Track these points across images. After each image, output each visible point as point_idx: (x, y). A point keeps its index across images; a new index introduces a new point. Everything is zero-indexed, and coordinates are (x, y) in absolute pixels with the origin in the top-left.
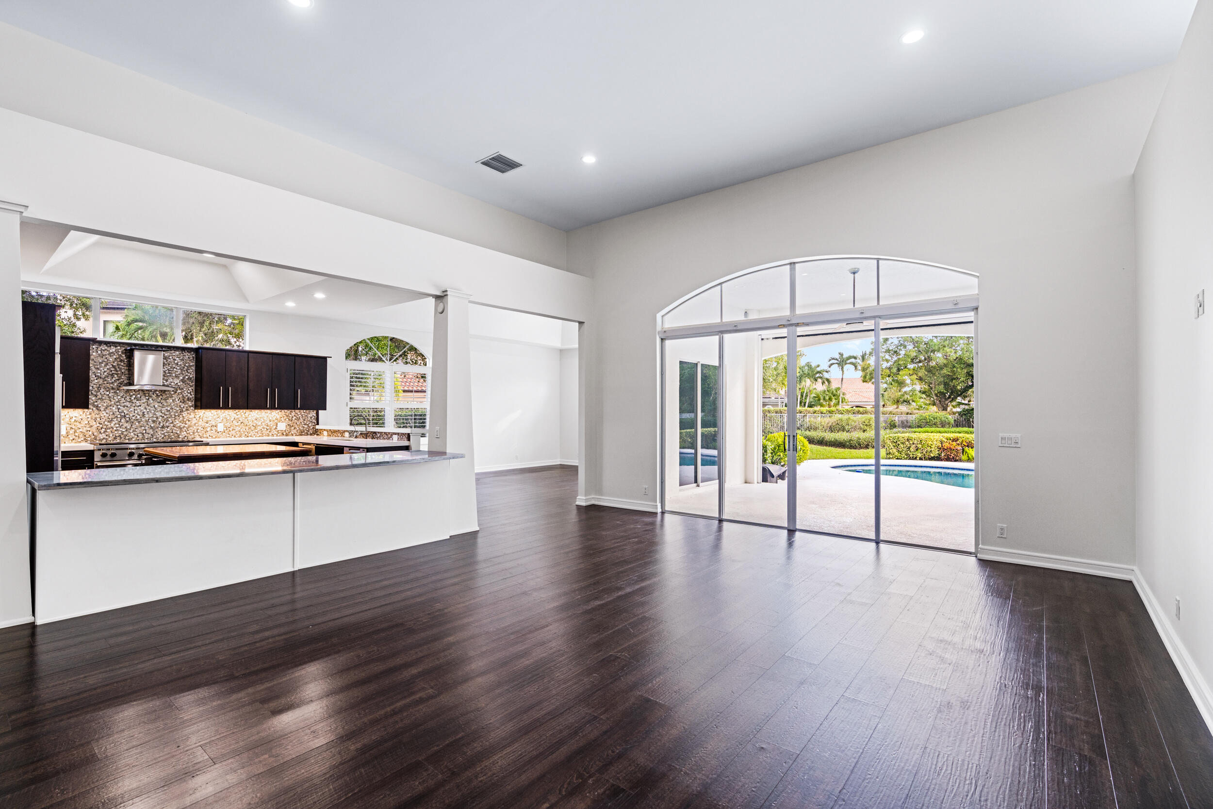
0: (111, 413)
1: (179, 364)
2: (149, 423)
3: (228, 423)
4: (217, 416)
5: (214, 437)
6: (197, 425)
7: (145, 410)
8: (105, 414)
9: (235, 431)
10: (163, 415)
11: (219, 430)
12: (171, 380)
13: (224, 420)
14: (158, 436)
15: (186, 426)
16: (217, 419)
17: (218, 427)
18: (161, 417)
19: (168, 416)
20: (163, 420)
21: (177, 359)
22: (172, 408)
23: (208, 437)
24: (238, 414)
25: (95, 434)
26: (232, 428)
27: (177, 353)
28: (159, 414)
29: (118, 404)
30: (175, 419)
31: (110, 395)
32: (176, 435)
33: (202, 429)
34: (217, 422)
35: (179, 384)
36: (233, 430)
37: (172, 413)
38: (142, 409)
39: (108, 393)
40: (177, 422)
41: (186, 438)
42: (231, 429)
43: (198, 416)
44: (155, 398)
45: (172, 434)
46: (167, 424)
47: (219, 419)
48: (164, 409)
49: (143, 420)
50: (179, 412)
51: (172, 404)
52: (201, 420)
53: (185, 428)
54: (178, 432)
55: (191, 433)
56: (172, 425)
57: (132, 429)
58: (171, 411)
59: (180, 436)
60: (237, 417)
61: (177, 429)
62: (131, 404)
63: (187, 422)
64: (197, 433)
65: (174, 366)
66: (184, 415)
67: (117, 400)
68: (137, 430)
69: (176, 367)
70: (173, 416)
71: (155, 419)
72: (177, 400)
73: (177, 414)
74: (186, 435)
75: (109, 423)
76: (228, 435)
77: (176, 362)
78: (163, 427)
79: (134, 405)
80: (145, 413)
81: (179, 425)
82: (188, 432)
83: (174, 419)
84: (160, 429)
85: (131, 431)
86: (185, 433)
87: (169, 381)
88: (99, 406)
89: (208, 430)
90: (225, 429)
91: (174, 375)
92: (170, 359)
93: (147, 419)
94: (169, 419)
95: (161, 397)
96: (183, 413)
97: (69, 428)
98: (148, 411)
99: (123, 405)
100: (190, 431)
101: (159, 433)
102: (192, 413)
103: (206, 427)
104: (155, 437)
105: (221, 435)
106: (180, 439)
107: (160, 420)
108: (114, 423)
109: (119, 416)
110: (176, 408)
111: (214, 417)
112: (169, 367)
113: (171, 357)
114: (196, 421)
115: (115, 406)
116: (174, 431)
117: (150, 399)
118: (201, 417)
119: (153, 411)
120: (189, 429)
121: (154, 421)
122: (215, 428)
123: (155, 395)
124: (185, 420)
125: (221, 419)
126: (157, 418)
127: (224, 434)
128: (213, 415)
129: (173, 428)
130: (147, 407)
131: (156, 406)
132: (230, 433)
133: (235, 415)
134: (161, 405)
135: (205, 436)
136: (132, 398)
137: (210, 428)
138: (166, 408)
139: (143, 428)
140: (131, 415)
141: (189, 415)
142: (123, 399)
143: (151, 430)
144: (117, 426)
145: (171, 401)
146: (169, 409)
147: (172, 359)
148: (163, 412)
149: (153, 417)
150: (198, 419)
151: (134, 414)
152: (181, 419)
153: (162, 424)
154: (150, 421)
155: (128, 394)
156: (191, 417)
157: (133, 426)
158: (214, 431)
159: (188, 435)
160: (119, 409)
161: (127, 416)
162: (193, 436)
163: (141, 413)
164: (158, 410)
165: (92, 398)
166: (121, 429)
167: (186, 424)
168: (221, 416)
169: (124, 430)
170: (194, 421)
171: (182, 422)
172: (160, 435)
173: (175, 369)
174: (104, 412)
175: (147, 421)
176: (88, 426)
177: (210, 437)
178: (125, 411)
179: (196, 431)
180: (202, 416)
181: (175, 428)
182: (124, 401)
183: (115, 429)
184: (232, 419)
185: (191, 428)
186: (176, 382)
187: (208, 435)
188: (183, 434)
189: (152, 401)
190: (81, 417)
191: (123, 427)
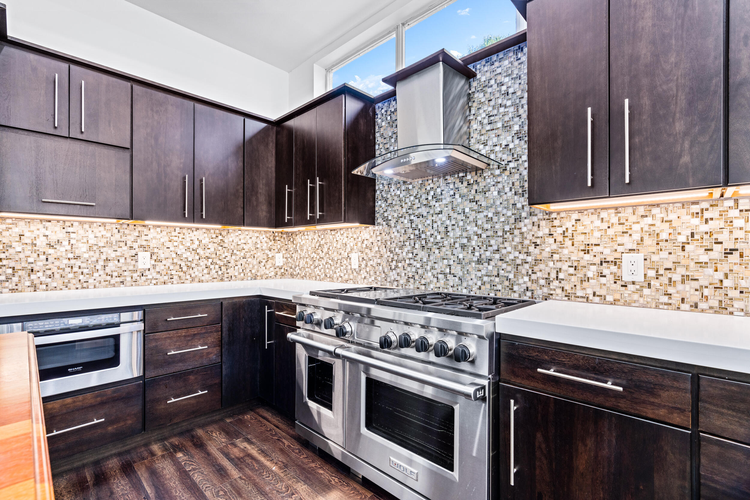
0: (403, 231)
1: (511, 91)
2: (455, 252)
3: (664, 254)
4: (621, 228)
5: (610, 298)
6: (556, 257)
7: (448, 222)
8: (396, 233)
9: (695, 285)
10: (480, 232)
11: (627, 278)
12: (495, 140)
13: (649, 241)
14: (471, 283)
15: (529, 259)
16: (620, 240)
17: (624, 265)
18: (476, 237)
19: (489, 233)
20: (480, 244)
21: (507, 79)
22: (497, 213)
23: (591, 297)
24: (707, 215)
25: (386, 270)
26: (681, 271)
27: (506, 63)
28: (472, 229)
29: (411, 212)
30: (505, 240)
31: (401, 196)
32: (507, 283)
33: (572, 270)
34: (620, 249)
35: (511, 146)
36: (685, 279)
37: (497, 226)
38: (444, 219)
39: (398, 193)
40: (509, 249)
41: (529, 294)
42: (676, 277)
43: (560, 230)
44: (465, 190)
45: (497, 279)
46: (488, 254)
47: (625, 239)
48: (481, 215)
49: (446, 243)
50: (512, 220)
51: (498, 203)
52: (568, 243)
53: (527, 266)
54: (511, 276)
55: (542, 282)
56: (497, 256)
57: (430, 264)
58: (495, 219)
59: (516, 288)
60: (705, 228)
61: (509, 268)
62: (428, 209)
63: (532, 249)
64: (556, 283)
65: (500, 101)
66: (524, 229)
67: (409, 204)
68: (436, 266)
69: (505, 102)
70: (500, 233)
71: (465, 241)
72: (507, 189)
73: (507, 228)
74: (529, 284)
75: (400, 251)
76: (665, 299)
77: (504, 88)
78: (479, 262)
79: (432, 212)
80: (450, 229)
81: (511, 257)
82: (534, 277)
83: (501, 240)
84: (473, 264)
85: (428, 268)
86: (526, 279)
87: (490, 143)
88: (390, 218)
89: (590, 274)
90: (652, 273)
91: (499, 125)
92: (491, 86)
93: (452, 241)
94: (493, 242)
95: (475, 187)
96: (521, 225)
97: (361, 259)
98: (453, 222)
99: (417, 213)
100: (539, 274)
101: (473, 277)
102: (543, 223)
103: (582, 263)
104: (465, 284)
105: (636, 297)
106: (515, 296)
107: (473, 243)
108: (406, 250)
109: (412, 236)
110: (505, 211)
111: (610, 232)
112: (490, 109)
113: (492, 82)
114: (554, 247)
115: (407, 217)
116: (502, 272)
117: (457, 196)
118: (569, 234)
119: (461, 223)
120: (536, 269)
121: (463, 247)
122: (614, 268)
123: (465, 184)
124: (527, 242)
125: (636, 237)
126: (469, 239)
127: (646, 291)
128: (605, 226)
129: (500, 263)
130: (452, 213)
131: (467, 210)
132: (671, 290)
133: (696, 221)
134: (476, 208)
135: (580, 293)
136: (430, 198)
137: (593, 268)
138: (485, 214)
139: (445, 262)
140: (428, 234)
141: (536, 228)
142: (417, 201)
143: (459, 267)
144: (410, 255)
145: (495, 193)
146: (490, 215)
147: (495, 86)
148: (479, 223)
149: (461, 236)
150: (560, 238)
151: (432, 232)
152: (517, 240)
153: (477, 254)
154: (457, 245)
155: (424, 190)
156: (540, 234)
157: (431, 258)
158: (611, 278)
159: (534, 286)
160: (412, 221)
161: (423, 236)
162: (545, 290)
163: (442, 229)
164: (471, 219)
165: (380, 205)
166: (415, 263)
167: (528, 254)
168: (636, 227)
169: (418, 266)
170: (550, 245)
171: (520, 247)
172: (475, 280)
173: (502, 110)
174: (394, 230)
175: (452, 246)
176: (378, 256)
177: (597, 299)
178: (420, 227)
179: (553, 275)
180: (570, 231)
181: (504, 266)
182: (419, 206)
183: (408, 262)
184: (682, 239)
185: (542, 266)
186: (504, 143)
187: (590, 292)
188: (521, 281)
189: (460, 200)
190: (371, 240)
191: (418, 257)
